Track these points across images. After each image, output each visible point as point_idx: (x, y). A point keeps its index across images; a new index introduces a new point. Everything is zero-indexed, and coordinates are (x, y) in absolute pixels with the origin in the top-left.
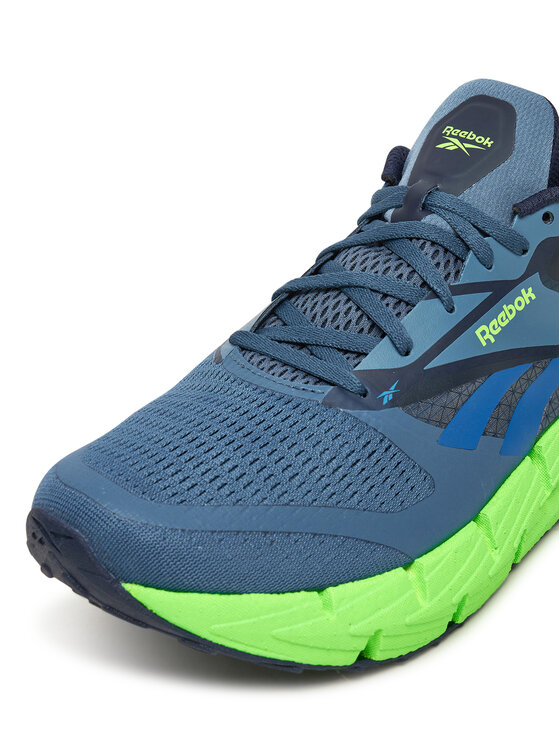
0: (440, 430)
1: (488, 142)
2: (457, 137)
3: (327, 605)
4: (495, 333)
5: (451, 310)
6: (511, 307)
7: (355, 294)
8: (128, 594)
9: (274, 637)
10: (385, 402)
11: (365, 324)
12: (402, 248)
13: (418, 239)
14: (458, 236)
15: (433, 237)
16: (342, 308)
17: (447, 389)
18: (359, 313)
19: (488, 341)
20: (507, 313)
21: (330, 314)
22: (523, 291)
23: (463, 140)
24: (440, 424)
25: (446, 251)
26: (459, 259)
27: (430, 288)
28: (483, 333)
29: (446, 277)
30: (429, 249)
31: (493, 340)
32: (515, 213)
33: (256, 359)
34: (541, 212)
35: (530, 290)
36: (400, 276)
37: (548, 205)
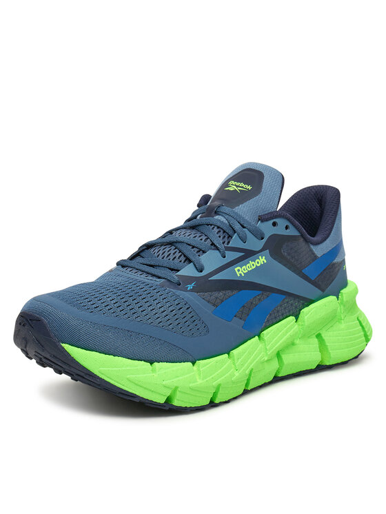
0: (214, 308)
1: (250, 188)
2: (235, 185)
3: (154, 371)
4: (245, 272)
5: (224, 257)
6: (253, 263)
7: (179, 245)
8: (63, 348)
9: (129, 380)
10: (189, 289)
11: (183, 258)
12: (204, 229)
13: (211, 225)
14: (230, 226)
15: (219, 224)
16: (172, 252)
17: (219, 290)
18: (180, 254)
19: (240, 274)
20: (251, 265)
21: (166, 254)
22: (260, 257)
23: (237, 186)
24: (214, 305)
25: (224, 232)
26: (230, 237)
27: (215, 246)
28: (239, 270)
29: (224, 243)
30: (216, 230)
31: (243, 275)
32: (259, 220)
33: (130, 269)
34: (272, 221)
35: (264, 257)
36: (201, 239)
37: (275, 218)
